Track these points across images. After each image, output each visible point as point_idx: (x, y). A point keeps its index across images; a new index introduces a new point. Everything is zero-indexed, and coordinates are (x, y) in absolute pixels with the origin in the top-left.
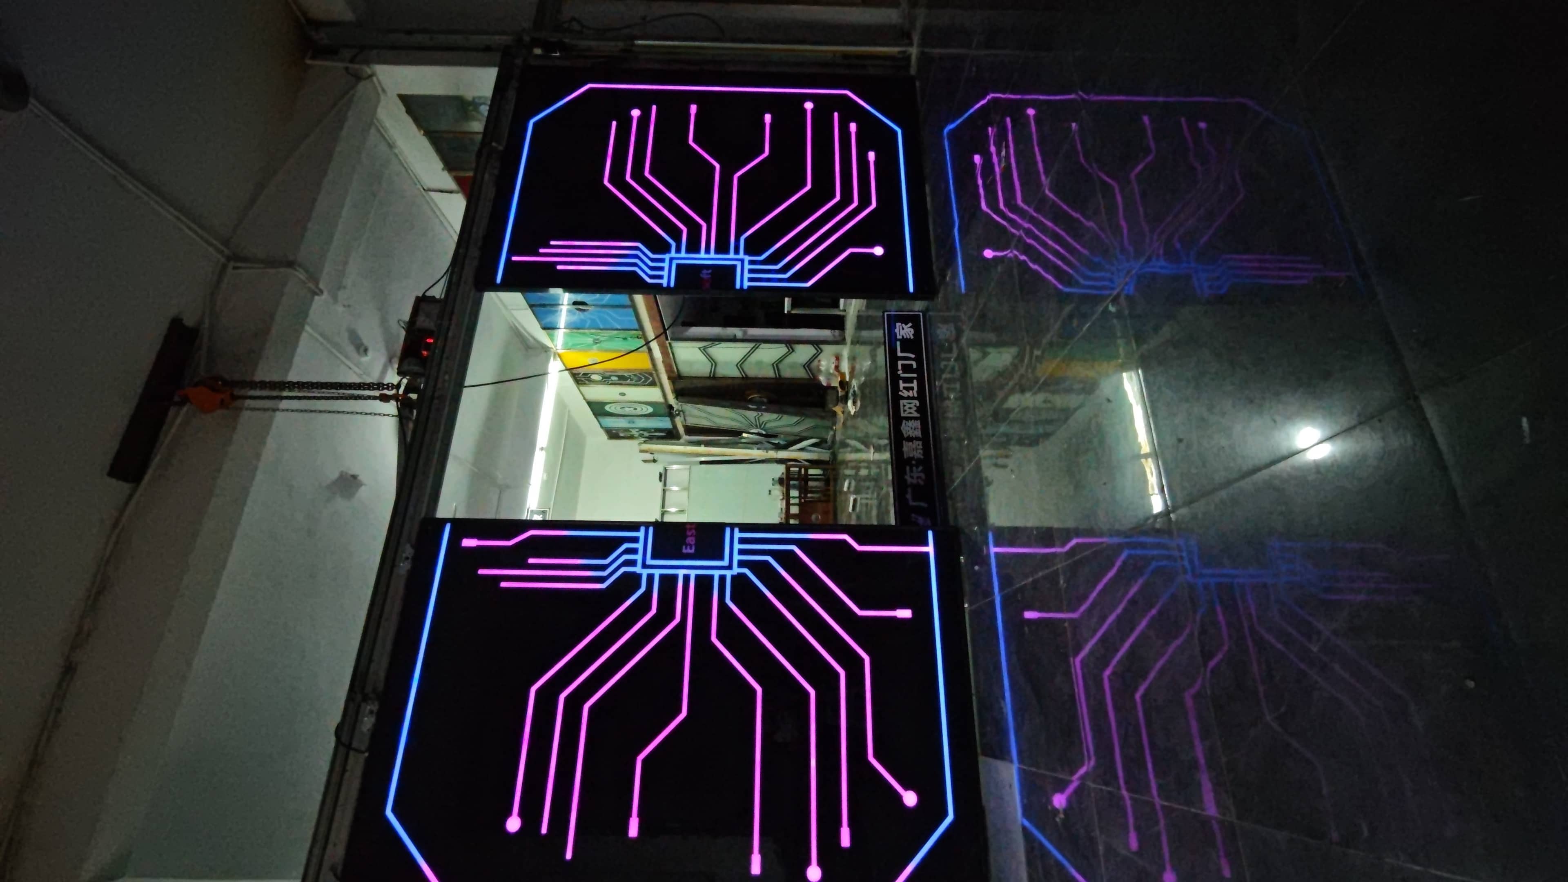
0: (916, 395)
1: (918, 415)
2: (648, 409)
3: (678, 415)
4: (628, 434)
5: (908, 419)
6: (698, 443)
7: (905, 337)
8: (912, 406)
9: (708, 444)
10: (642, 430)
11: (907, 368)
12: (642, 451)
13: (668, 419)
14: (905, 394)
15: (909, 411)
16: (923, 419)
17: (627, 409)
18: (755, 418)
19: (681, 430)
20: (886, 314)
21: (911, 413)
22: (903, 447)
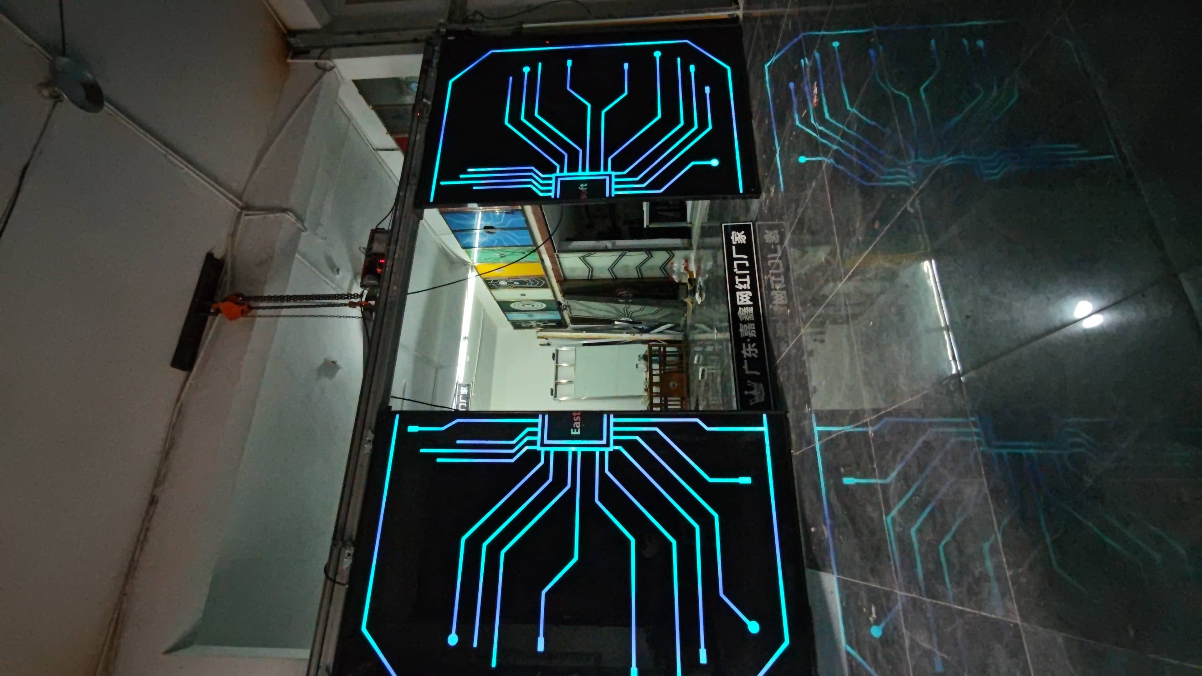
0: (749, 288)
1: (751, 303)
2: (542, 306)
3: (565, 309)
4: (528, 325)
5: (743, 306)
6: (581, 330)
7: (739, 243)
8: (746, 296)
9: (588, 330)
10: (539, 322)
11: (741, 267)
12: (539, 337)
13: (557, 312)
14: (740, 287)
15: (744, 300)
16: (755, 306)
17: (527, 306)
18: (624, 309)
19: (568, 320)
20: (723, 225)
21: (745, 302)
22: (739, 328)
